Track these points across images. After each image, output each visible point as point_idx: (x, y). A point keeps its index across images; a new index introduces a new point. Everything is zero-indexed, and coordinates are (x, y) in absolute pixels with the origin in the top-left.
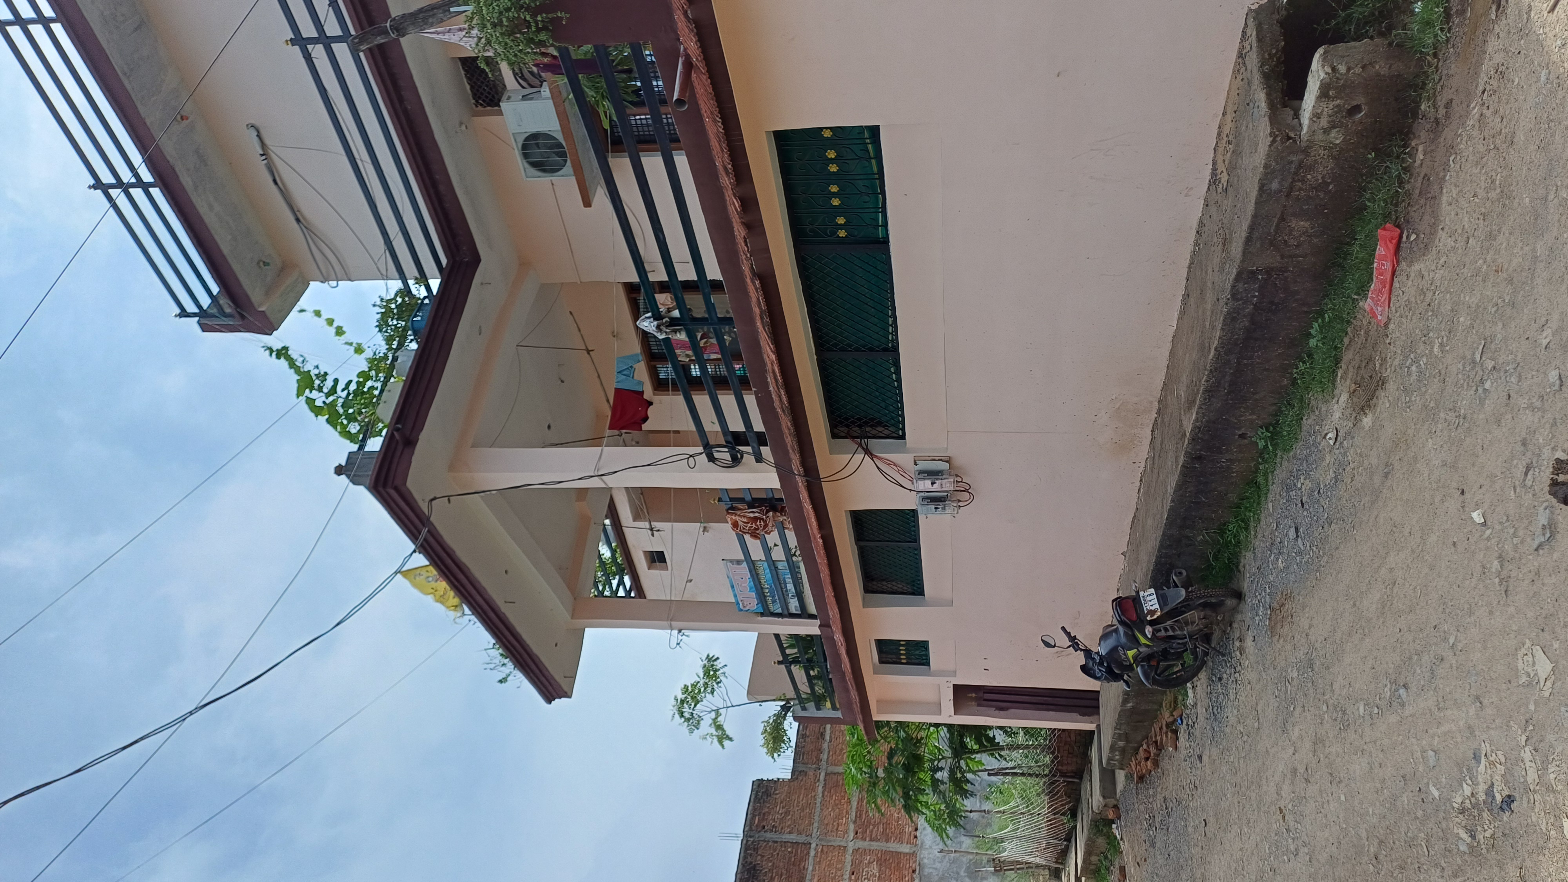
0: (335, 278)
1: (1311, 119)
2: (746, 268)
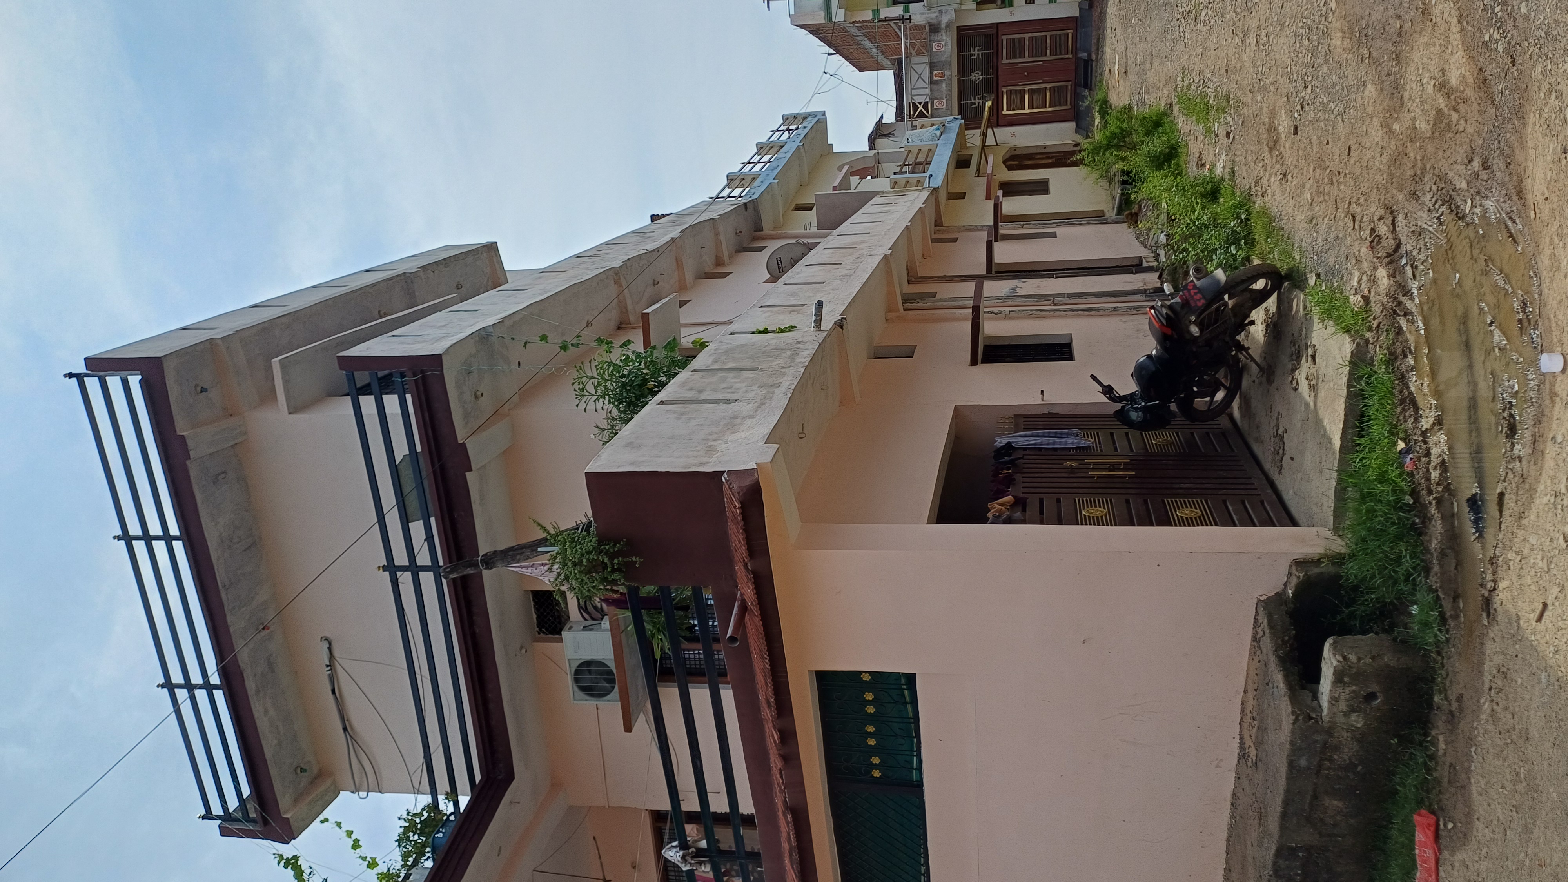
0: (366, 789)
1: (1329, 702)
2: (779, 801)
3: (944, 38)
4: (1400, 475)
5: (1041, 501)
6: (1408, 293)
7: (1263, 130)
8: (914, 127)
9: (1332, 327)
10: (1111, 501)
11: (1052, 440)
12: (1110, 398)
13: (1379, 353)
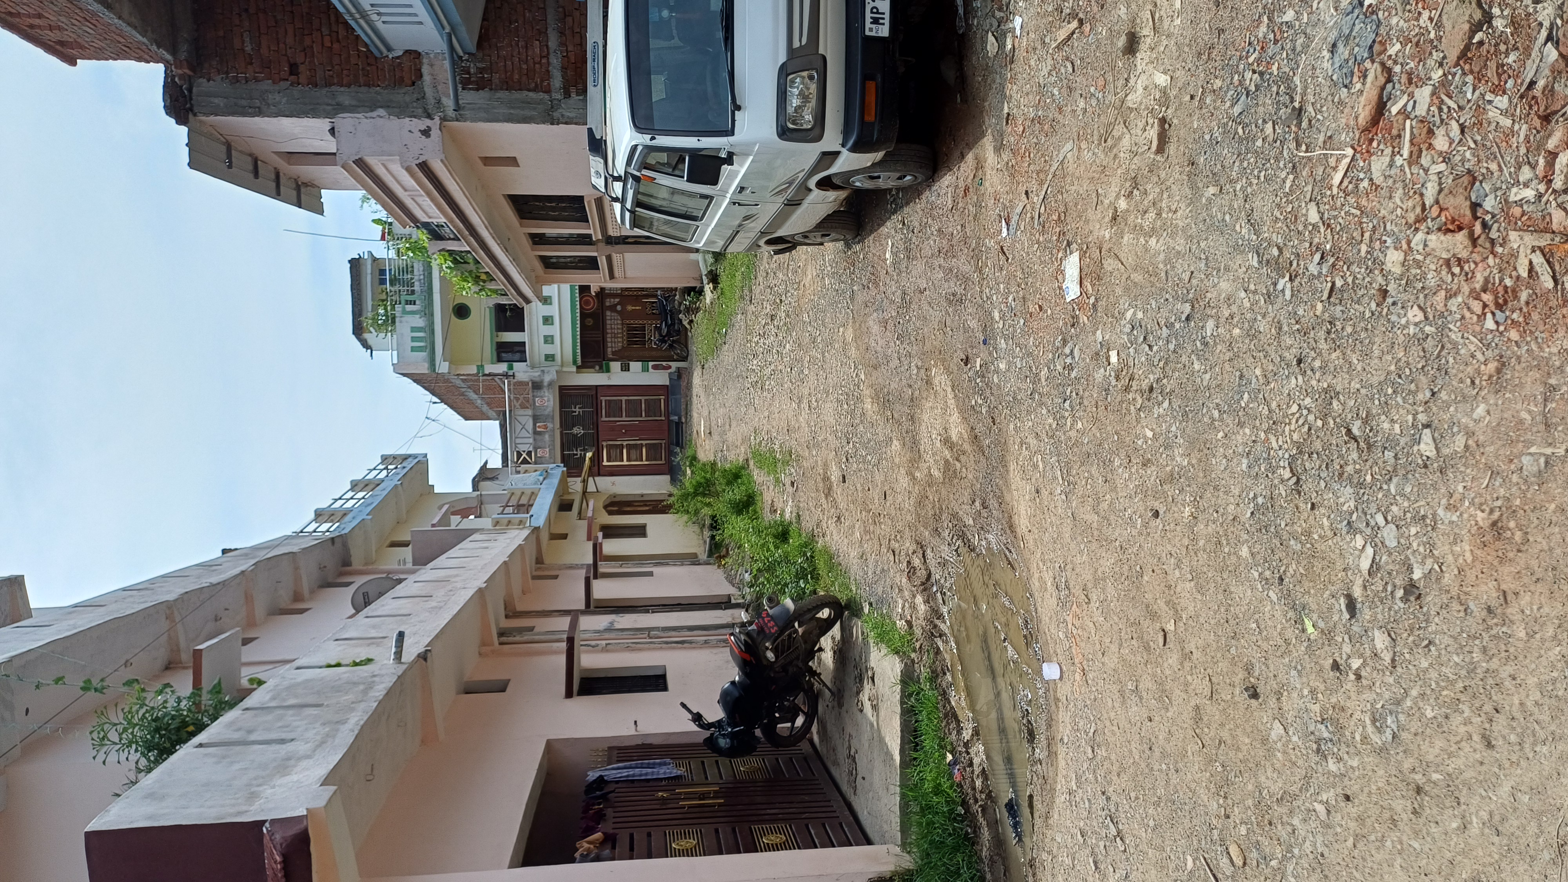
3: (547, 394)
4: (951, 787)
5: (632, 837)
6: (940, 616)
7: (819, 479)
8: (518, 472)
9: (884, 651)
10: (701, 831)
11: (644, 771)
12: (700, 726)
13: (923, 672)
